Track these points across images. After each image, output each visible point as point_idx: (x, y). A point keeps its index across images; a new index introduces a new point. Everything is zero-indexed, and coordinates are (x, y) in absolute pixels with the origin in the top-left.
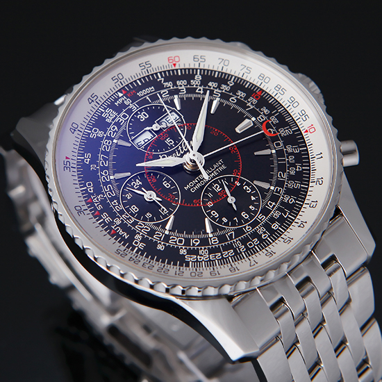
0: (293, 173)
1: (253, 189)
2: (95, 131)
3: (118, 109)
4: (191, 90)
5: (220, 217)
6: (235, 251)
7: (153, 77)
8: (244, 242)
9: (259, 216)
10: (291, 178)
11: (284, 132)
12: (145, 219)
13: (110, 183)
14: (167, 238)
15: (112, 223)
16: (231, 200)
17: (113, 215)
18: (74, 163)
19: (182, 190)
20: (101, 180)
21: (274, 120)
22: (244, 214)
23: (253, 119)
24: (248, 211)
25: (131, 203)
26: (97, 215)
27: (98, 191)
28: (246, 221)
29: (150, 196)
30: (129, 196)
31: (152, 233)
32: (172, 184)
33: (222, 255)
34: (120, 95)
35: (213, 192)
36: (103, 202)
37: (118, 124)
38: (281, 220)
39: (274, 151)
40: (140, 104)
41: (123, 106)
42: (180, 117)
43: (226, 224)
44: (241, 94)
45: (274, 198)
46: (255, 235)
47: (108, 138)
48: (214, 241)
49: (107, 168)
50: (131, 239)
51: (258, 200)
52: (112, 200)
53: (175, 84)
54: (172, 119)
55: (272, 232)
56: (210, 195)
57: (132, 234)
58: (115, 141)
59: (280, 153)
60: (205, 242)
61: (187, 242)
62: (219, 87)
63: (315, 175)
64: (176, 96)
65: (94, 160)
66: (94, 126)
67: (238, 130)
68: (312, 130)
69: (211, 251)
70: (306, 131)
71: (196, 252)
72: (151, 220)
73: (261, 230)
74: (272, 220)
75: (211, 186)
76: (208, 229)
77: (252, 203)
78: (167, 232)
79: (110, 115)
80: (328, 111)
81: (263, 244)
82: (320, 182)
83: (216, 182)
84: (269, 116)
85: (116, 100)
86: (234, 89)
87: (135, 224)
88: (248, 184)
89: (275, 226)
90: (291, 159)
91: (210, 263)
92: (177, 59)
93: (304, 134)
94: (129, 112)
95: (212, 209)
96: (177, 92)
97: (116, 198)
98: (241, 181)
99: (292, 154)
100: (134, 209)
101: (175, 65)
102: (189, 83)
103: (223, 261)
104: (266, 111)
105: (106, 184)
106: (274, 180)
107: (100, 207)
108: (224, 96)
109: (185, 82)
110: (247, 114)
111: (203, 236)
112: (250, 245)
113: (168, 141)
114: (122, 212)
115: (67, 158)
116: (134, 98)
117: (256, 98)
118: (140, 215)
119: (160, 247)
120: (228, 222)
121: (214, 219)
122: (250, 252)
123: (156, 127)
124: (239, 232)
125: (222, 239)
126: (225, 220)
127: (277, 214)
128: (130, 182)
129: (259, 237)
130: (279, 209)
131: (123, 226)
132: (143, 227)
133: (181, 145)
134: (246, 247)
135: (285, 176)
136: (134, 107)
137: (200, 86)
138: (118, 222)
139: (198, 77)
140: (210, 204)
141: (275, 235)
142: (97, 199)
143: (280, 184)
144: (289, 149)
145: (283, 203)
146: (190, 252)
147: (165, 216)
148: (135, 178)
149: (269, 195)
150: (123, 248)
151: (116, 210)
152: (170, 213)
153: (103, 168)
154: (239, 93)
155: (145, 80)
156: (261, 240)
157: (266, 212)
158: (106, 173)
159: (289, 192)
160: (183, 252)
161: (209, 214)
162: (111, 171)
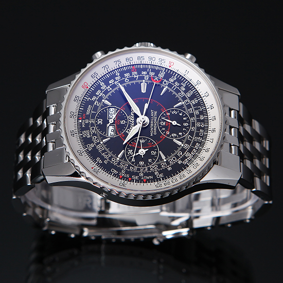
0: (184, 89)
1: (176, 110)
2: (89, 146)
3: (87, 127)
4: (106, 92)
5: (178, 134)
6: (199, 143)
7: (84, 101)
8: (197, 135)
9: (192, 119)
10: (185, 92)
11: (161, 75)
12: (151, 163)
13: (120, 162)
14: (168, 163)
15: (140, 178)
16: (174, 123)
17: (137, 174)
18: (97, 168)
19: (151, 137)
20: (115, 164)
21: (152, 74)
22: (185, 124)
23: (144, 81)
24: (185, 121)
25: (137, 163)
26: (132, 180)
27: (119, 170)
28: (189, 126)
29: (142, 152)
30: (133, 160)
31: (160, 166)
32: (144, 139)
33: (195, 149)
34: (80, 121)
35: (163, 127)
36: (127, 172)
37: (94, 134)
38: (201, 113)
39: (167, 87)
40: (93, 117)
41: (87, 125)
42: (115, 108)
43: (183, 135)
44: (127, 75)
45: (189, 107)
46: (199, 129)
47: (98, 144)
48: (187, 146)
49: (112, 157)
50: (155, 177)
51: (183, 113)
52: (129, 168)
53: (97, 96)
54: (113, 114)
55: (203, 121)
56: (164, 129)
57: (153, 174)
58: (101, 143)
59: (170, 86)
60: (183, 150)
61: (178, 157)
62: (115, 80)
63: (194, 82)
64: (103, 100)
65: (103, 159)
66: (86, 144)
67: (144, 90)
68: (172, 64)
69: (190, 151)
70: (170, 66)
71: (185, 158)
72: (153, 161)
73: (198, 125)
74: (198, 116)
75: (160, 125)
76: (179, 143)
77: (182, 117)
78: (165, 160)
79: (87, 134)
81: (206, 129)
82: (199, 83)
83: (160, 122)
84: (148, 73)
85: (81, 125)
86: (122, 75)
87: (149, 169)
88: (173, 110)
89: (202, 118)
90: (177, 84)
91: (195, 156)
92: (86, 84)
93: (170, 68)
94: (92, 125)
95: (170, 134)
96: (101, 98)
97: (130, 166)
98: (169, 111)
99: (175, 81)
100: (141, 163)
101: (87, 87)
102: (101, 90)
103: (199, 151)
104: (145, 73)
105: (119, 164)
106: (180, 99)
107: (128, 176)
108: (122, 82)
109: (99, 91)
110: (139, 81)
111: (180, 149)
112: (201, 134)
113: (122, 122)
114: (139, 169)
115: (92, 168)
116: (88, 117)
117: (134, 70)
118: (146, 163)
119: (169, 169)
120: (183, 133)
121: (176, 137)
122: (204, 137)
123: (111, 121)
124: (192, 133)
125: (188, 142)
126: (180, 134)
127: (197, 112)
128: (127, 154)
129: (201, 128)
130: (195, 109)
131: (145, 174)
132: (154, 167)
133: (129, 119)
134: (201, 137)
135: (183, 93)
136: (92, 121)
137: (107, 87)
138: (142, 175)
139: (102, 84)
140: (168, 133)
141: (206, 121)
142: (123, 173)
143: (184, 98)
144: (171, 80)
145: (194, 106)
146: (183, 160)
147: (157, 155)
148: (127, 150)
149: (185, 107)
150: (156, 183)
151: (135, 170)
152: (157, 151)
153: (110, 159)
154: (126, 75)
155: (82, 105)
156: (203, 128)
157: (192, 115)
158: (113, 159)
159: (192, 98)
160: (180, 162)
161: (172, 137)
162: (114, 156)
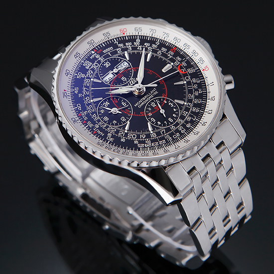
0: (197, 94)
1: (174, 104)
2: (80, 74)
3: (93, 61)
4: (134, 48)
5: (157, 122)
6: (166, 140)
7: (112, 41)
8: (171, 135)
9: (179, 120)
10: (196, 97)
11: (190, 71)
12: (113, 124)
13: (90, 104)
14: (126, 134)
15: (93, 127)
16: (162, 111)
17: (94, 123)
18: (69, 93)
19: (133, 106)
20: (86, 102)
21: (184, 64)
22: (170, 120)
23: (172, 64)
24: (173, 118)
25: (104, 115)
26: (85, 123)
27: (84, 109)
28: (172, 123)
29: (115, 110)
30: (102, 111)
31: (117, 132)
32: (127, 104)
33: (159, 143)
34: (93, 52)
35: (151, 107)
36: (88, 115)
37: (93, 70)
38: (192, 122)
39: (185, 82)
40: (105, 57)
41: (95, 59)
42: (129, 64)
43: (160, 125)
44: (164, 49)
45: (187, 109)
46: (177, 131)
47: (87, 78)
48: (154, 135)
49: (88, 96)
50: (106, 136)
51: (177, 111)
52: (93, 113)
53: (125, 45)
54: (124, 65)
55: (187, 129)
56: (150, 109)
57: (106, 133)
58: (92, 80)
59: (189, 83)
60: (148, 136)
61: (138, 137)
62: (151, 46)
63: (210, 95)
64: (126, 52)
65: (80, 91)
66: (79, 71)
67: (164, 70)
68: (207, 69)
69: (152, 141)
70: (204, 70)
71: (144, 142)
72: (117, 124)
73: (180, 128)
74: (187, 122)
75: (150, 103)
76: (150, 129)
77: (174, 113)
78: (126, 131)
79: (88, 64)
80: (216, 58)
81: (182, 136)
82: (213, 99)
83: (152, 101)
84: (181, 62)
85: (91, 56)
86: (160, 47)
87: (107, 127)
88: (171, 102)
89: (188, 126)
90: (196, 86)
91: (152, 148)
92: (125, 30)
93: (202, 72)
94: (99, 62)
95: (151, 117)
96: (126, 49)
97: (95, 112)
98: (167, 100)
99: (196, 83)
100: (106, 119)
101: (124, 34)
102: (133, 44)
103: (160, 146)
104: (179, 59)
105: (88, 105)
106: (186, 99)
107: (86, 118)
108: (154, 51)
109: (130, 43)
110: (168, 61)
111: (146, 133)
112: (175, 137)
113: (123, 78)
114: (99, 121)
115: (65, 90)
116: (101, 54)
117: (173, 51)
118: (110, 122)
119: (123, 140)
120: (161, 124)
121: (153, 122)
122: (175, 141)
123: (115, 71)
124: (168, 130)
125: (158, 134)
126: (159, 123)
127: (189, 119)
128: (102, 103)
129: (180, 132)
130: (190, 116)
131: (100, 129)
132: (112, 129)
133: (131, 81)
134: (172, 138)
135: (193, 96)
136: (102, 59)
137: (140, 45)
138: (97, 127)
139: (138, 40)
140: (150, 114)
141: (189, 130)
142: (84, 114)
143: (190, 101)
144: (194, 80)
145: (192, 112)
146: (140, 142)
147: (124, 122)
148: (105, 101)
149: (184, 108)
150: (101, 141)
151: (96, 119)
152: (127, 120)
153: (86, 96)
154: (163, 49)
155: (107, 43)
156: (181, 134)
157: (182, 117)
158: (88, 98)
159: (195, 105)
160: (136, 142)
161: (150, 120)
162: (91, 96)
